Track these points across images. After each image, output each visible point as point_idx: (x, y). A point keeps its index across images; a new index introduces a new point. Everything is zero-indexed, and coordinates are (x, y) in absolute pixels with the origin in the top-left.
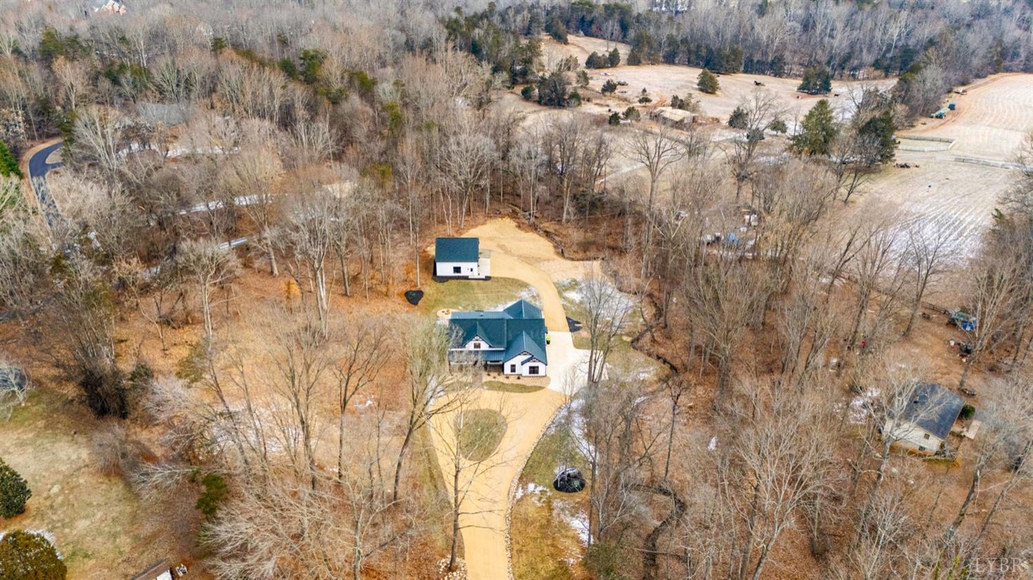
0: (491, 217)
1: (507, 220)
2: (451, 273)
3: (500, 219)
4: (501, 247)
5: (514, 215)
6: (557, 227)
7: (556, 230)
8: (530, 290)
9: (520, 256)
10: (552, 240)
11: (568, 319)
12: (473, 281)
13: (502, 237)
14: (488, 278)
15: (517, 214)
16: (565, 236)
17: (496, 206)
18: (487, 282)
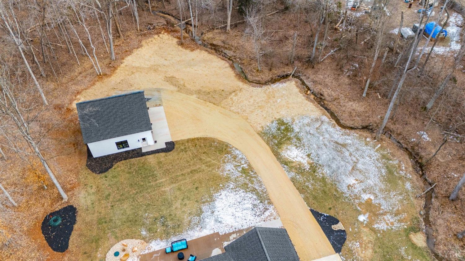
0: (145, 35)
1: (165, 36)
2: (114, 150)
3: (156, 36)
4: (171, 80)
5: (169, 28)
6: (223, 37)
7: (223, 42)
8: (235, 157)
9: (199, 92)
10: (225, 57)
11: (316, 214)
12: (150, 158)
13: (166, 63)
14: (170, 147)
15: (172, 25)
16: (237, 48)
17: (148, 19)
18: (172, 155)
